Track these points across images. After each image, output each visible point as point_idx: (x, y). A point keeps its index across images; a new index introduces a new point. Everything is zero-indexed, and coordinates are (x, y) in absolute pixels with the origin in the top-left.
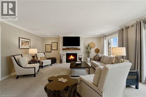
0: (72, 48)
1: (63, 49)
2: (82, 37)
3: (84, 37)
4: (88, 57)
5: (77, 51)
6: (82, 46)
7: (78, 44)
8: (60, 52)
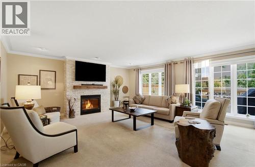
0: (93, 84)
1: (75, 87)
3: (111, 66)
4: (116, 99)
5: (101, 90)
6: (108, 82)
7: (103, 79)
8: (67, 93)
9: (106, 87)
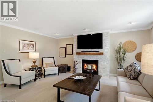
2: (108, 33)
8: (74, 57)
9: (102, 54)
